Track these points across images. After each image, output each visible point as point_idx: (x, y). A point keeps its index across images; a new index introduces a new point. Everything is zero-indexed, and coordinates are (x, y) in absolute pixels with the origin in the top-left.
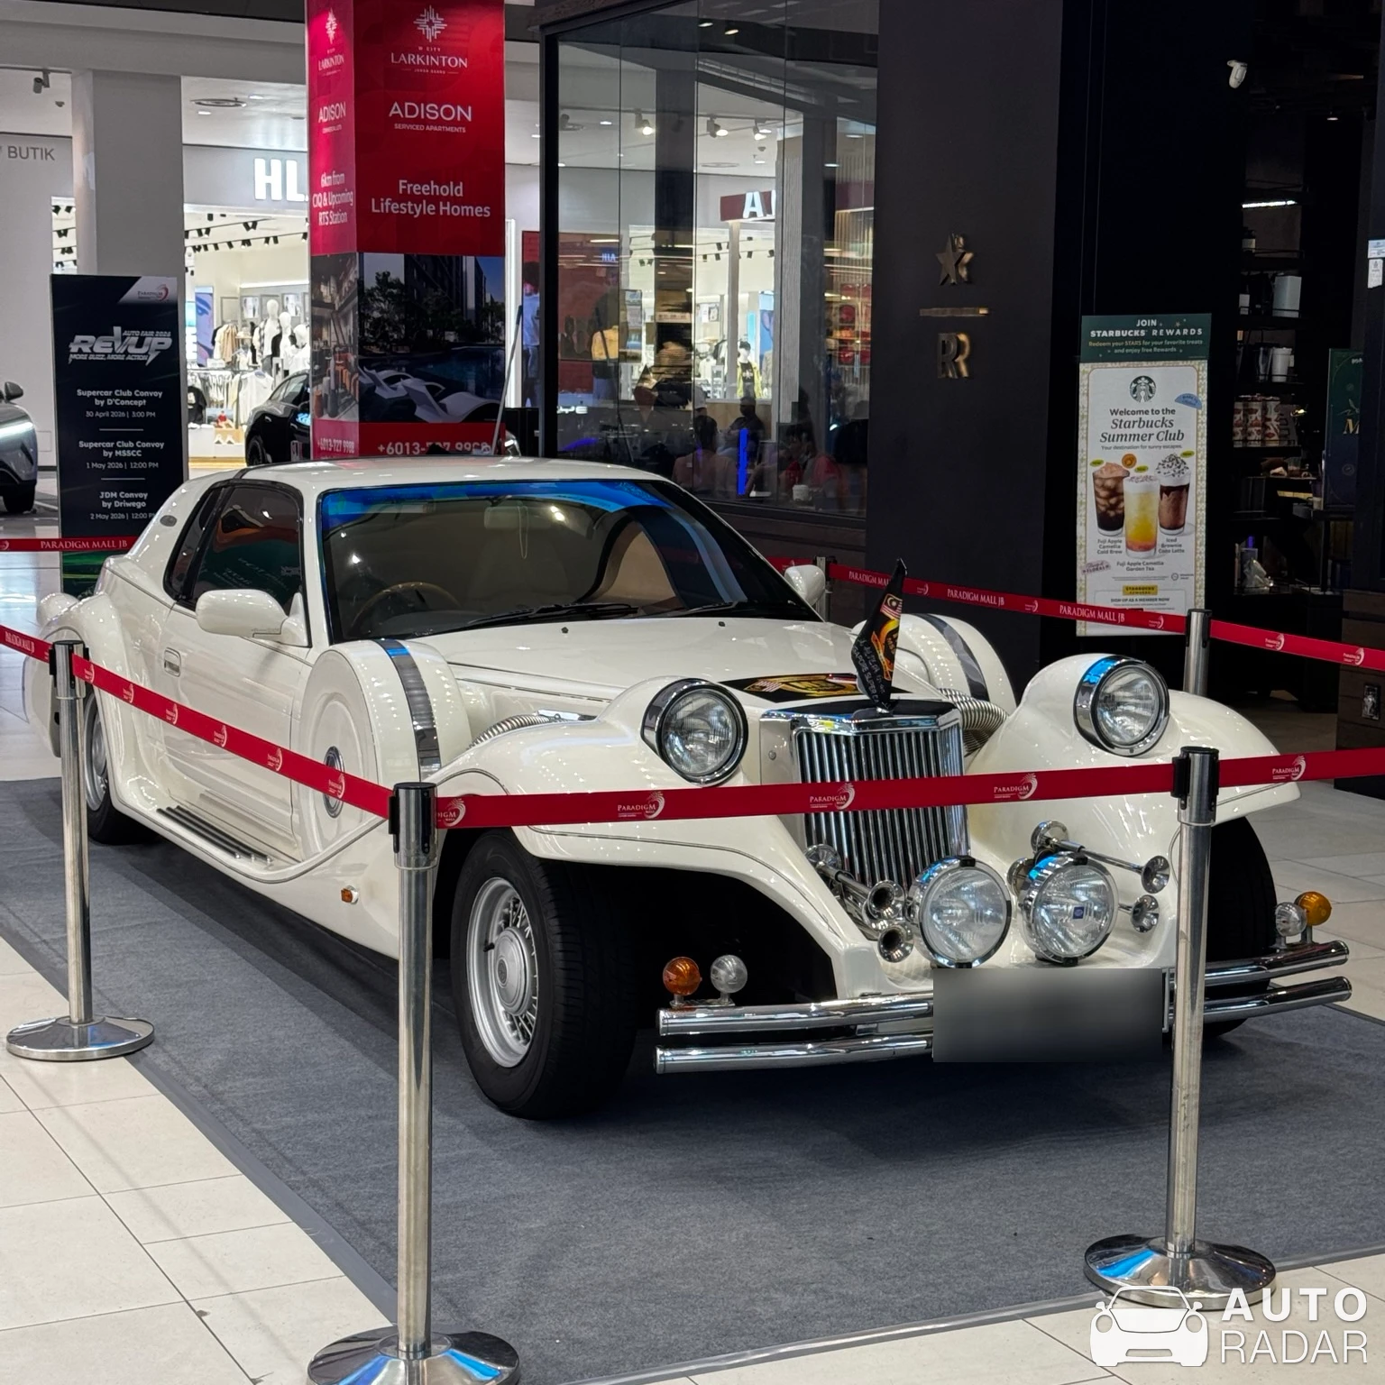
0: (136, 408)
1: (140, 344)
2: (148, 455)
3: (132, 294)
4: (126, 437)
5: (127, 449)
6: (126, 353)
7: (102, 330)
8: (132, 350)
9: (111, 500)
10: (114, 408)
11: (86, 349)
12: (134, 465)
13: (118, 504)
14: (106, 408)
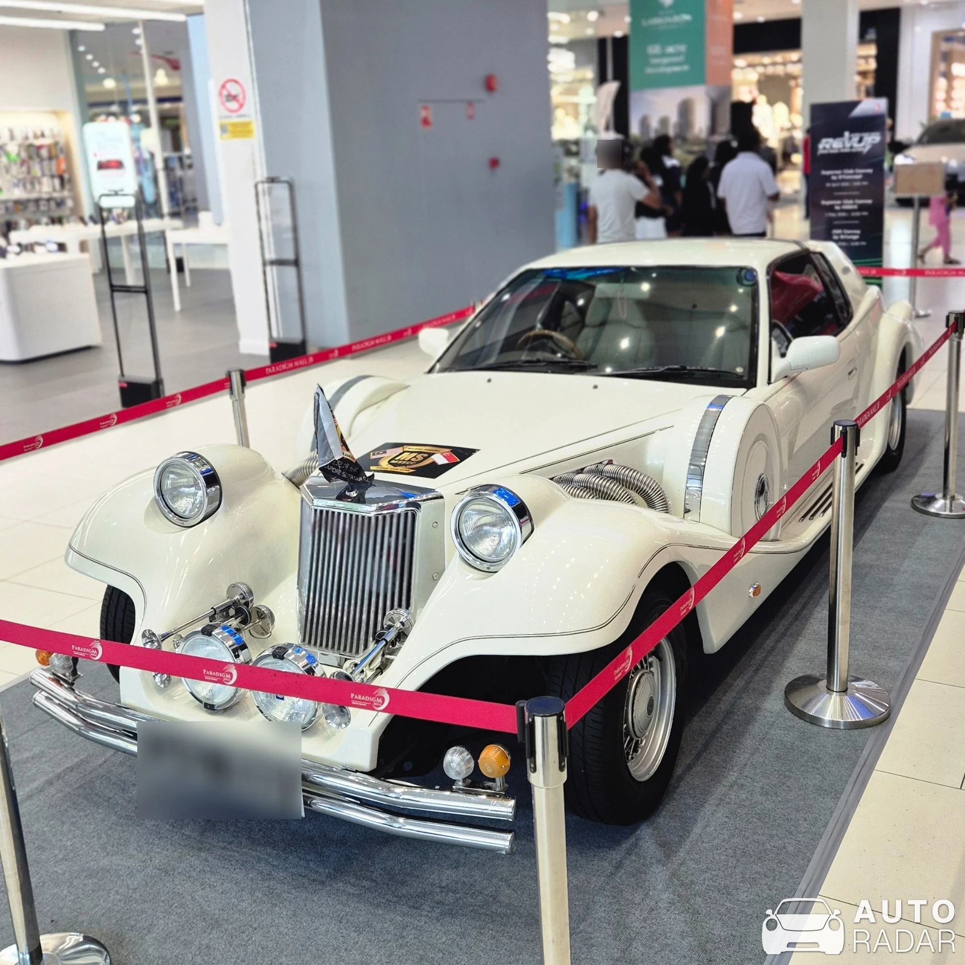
0: (856, 180)
1: (860, 141)
2: (862, 208)
3: (858, 111)
4: (849, 197)
5: (849, 205)
6: (851, 147)
7: (838, 134)
8: (856, 145)
9: (839, 235)
10: (843, 180)
11: (828, 146)
12: (853, 214)
13: (842, 237)
14: (838, 181)
